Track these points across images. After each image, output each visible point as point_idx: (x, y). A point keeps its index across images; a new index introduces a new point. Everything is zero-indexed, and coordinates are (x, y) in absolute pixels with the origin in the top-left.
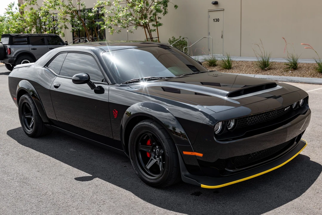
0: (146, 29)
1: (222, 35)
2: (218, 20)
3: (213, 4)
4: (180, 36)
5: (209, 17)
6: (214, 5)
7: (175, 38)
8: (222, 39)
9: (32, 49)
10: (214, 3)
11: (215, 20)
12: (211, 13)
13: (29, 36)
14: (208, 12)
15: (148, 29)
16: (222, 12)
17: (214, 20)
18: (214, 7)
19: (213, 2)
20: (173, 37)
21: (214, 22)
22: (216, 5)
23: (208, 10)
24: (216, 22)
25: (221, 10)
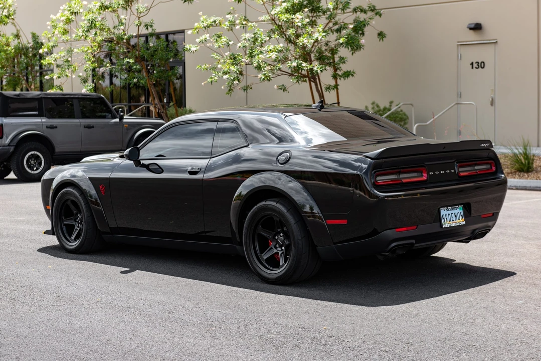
0: (313, 84)
1: (492, 99)
2: (481, 65)
3: (471, 29)
4: (392, 100)
5: (460, 58)
6: (472, 31)
7: (380, 105)
8: (492, 108)
9: (47, 127)
10: (473, 26)
11: (475, 65)
12: (463, 50)
13: (41, 98)
14: (456, 46)
15: (316, 85)
16: (493, 45)
17: (472, 64)
18: (472, 36)
19: (470, 24)
20: (373, 103)
21: (472, 68)
22: (478, 32)
23: (458, 42)
24: (476, 68)
25: (488, 42)
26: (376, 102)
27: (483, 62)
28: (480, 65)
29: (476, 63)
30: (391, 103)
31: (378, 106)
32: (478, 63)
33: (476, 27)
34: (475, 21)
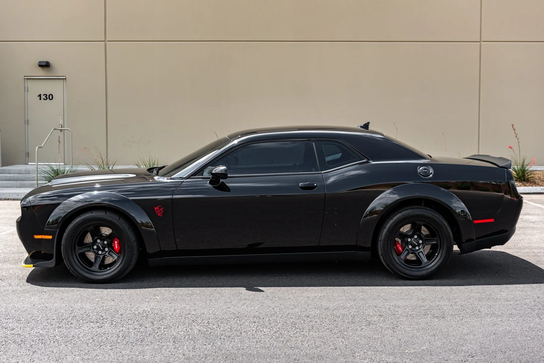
1: (62, 126)
2: (50, 97)
3: (40, 66)
5: (26, 90)
6: (41, 68)
10: (42, 64)
11: (43, 97)
12: (30, 84)
14: (23, 80)
16: (62, 82)
17: (40, 95)
18: (41, 73)
21: (40, 99)
22: (46, 69)
23: (25, 76)
24: (44, 99)
25: (56, 78)
27: (52, 95)
28: (48, 97)
29: (44, 95)
32: (46, 95)
33: (45, 65)
34: (44, 59)
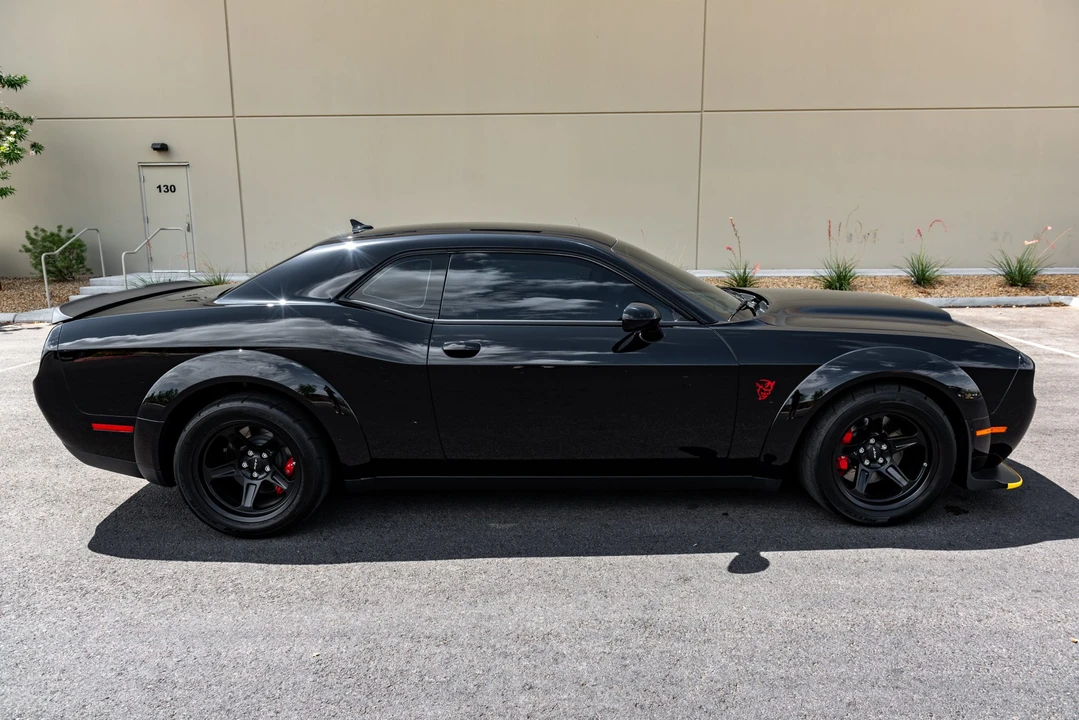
1: (188, 225)
2: (171, 189)
3: (155, 149)
5: (142, 180)
6: (156, 152)
10: (157, 146)
11: (163, 189)
12: (146, 172)
14: (137, 167)
16: (184, 169)
17: (159, 187)
18: (156, 157)
19: (154, 144)
20: (36, 228)
21: (160, 191)
22: (163, 153)
23: (139, 163)
24: (165, 191)
25: (178, 164)
26: (40, 227)
27: (174, 186)
28: (169, 188)
29: (164, 186)
30: (60, 227)
31: (43, 231)
32: (167, 186)
33: (162, 148)
34: (160, 141)
